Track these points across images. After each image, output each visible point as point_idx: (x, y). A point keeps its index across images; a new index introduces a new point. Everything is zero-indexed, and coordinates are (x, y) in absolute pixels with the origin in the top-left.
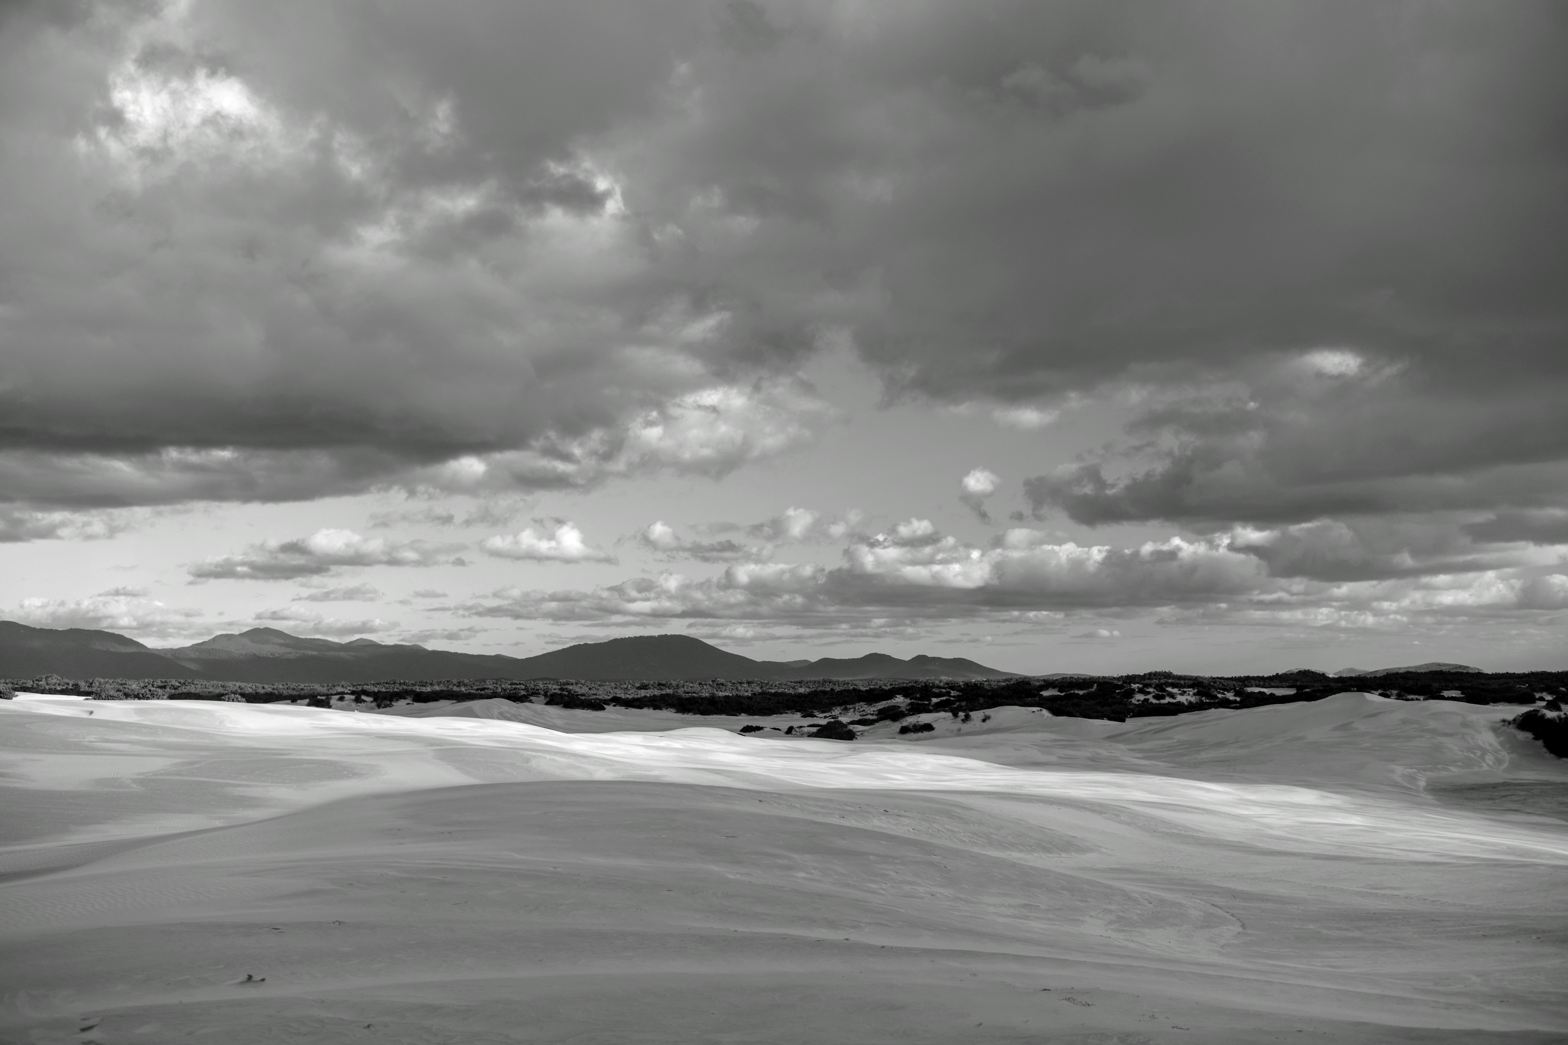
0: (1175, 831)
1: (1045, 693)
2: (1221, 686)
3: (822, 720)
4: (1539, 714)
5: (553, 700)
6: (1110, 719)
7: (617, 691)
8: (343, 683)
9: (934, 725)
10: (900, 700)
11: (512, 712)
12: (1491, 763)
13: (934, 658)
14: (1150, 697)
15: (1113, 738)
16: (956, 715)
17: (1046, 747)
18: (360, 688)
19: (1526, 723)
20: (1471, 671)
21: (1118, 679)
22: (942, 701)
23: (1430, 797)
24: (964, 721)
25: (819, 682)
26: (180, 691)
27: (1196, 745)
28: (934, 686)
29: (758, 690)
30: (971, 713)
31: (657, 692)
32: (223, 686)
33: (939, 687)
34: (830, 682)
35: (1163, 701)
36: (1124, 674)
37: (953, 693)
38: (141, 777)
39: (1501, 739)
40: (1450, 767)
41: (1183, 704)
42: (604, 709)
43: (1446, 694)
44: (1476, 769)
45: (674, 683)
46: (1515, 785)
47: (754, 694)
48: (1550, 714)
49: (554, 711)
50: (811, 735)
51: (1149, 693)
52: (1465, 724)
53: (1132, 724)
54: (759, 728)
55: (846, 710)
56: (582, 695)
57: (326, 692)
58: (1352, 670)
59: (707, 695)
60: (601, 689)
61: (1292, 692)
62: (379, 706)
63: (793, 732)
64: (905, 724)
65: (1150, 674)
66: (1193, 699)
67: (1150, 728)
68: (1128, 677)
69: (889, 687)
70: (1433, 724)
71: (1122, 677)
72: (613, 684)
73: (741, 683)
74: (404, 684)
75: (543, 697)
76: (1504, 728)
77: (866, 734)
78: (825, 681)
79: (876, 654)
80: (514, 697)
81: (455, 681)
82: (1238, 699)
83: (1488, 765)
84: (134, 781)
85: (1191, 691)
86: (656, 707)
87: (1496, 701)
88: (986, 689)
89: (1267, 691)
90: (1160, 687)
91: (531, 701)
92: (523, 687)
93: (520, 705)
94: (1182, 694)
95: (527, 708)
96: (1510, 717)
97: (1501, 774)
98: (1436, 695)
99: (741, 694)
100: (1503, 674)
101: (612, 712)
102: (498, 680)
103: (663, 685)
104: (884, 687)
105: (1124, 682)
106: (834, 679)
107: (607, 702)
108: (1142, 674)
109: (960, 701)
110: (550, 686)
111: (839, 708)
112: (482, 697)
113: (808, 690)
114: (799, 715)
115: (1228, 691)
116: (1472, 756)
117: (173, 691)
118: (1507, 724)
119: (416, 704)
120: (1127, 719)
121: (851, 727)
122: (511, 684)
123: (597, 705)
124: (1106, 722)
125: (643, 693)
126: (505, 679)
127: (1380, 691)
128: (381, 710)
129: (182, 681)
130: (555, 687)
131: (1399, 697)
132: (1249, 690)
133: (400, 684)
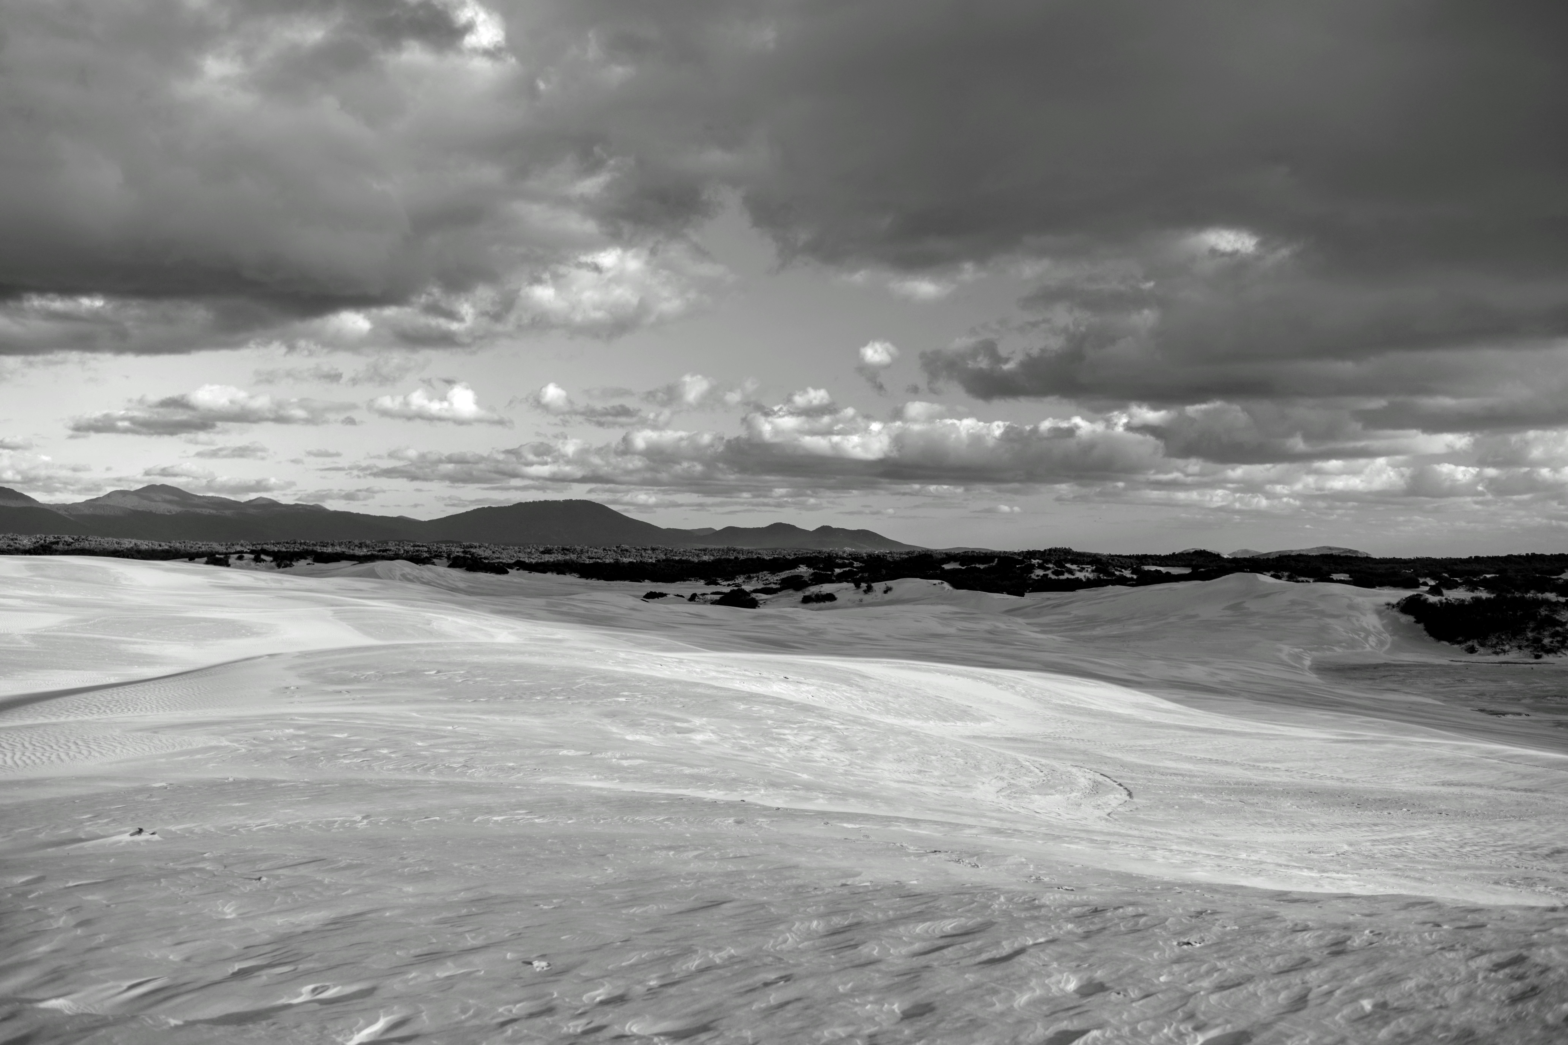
0: (1068, 703)
1: (947, 567)
2: (1119, 564)
3: (725, 588)
4: (1422, 598)
5: (456, 563)
6: (1009, 593)
7: (520, 555)
8: (242, 542)
9: (837, 595)
10: (803, 570)
11: (415, 573)
12: (1374, 644)
13: (839, 529)
14: (1049, 572)
15: (1011, 612)
16: (858, 586)
17: (946, 619)
18: (259, 547)
19: (1409, 607)
20: (1359, 555)
21: (1019, 554)
22: (844, 572)
23: (1315, 676)
24: (866, 592)
25: (723, 550)
26: (73, 547)
27: (1091, 621)
28: (837, 557)
29: (662, 557)
30: (873, 584)
31: (560, 557)
32: (118, 543)
33: (842, 558)
34: (734, 551)
35: (1061, 577)
36: (1025, 550)
37: (856, 564)
38: (33, 633)
39: (1385, 621)
40: (1335, 648)
41: (1081, 580)
42: (507, 572)
43: (1335, 576)
44: (1359, 650)
45: (578, 548)
46: (1395, 666)
47: (658, 561)
48: (1433, 599)
49: (458, 575)
50: (714, 603)
51: (1049, 569)
52: (1351, 607)
53: (1030, 598)
54: (662, 595)
55: (750, 578)
56: (485, 558)
57: (225, 551)
58: (1247, 551)
59: (612, 561)
60: (505, 552)
61: (1187, 571)
62: (279, 566)
63: (697, 599)
64: (807, 593)
65: (1050, 550)
66: (1091, 576)
67: (1049, 602)
68: (1029, 552)
69: (793, 557)
70: (1321, 606)
71: (1022, 552)
72: (516, 548)
73: (645, 550)
74: (305, 544)
75: (445, 560)
76: (1387, 611)
77: (769, 602)
78: (729, 550)
79: (781, 524)
80: (417, 559)
81: (357, 542)
82: (1135, 577)
83: (1371, 646)
84: (25, 636)
85: (1090, 568)
86: (559, 572)
87: (1382, 584)
88: (889, 561)
89: (1163, 570)
90: (1060, 563)
91: (433, 564)
92: (426, 549)
93: (423, 567)
94: (1080, 571)
95: (429, 570)
96: (1394, 601)
97: (1383, 656)
98: (1325, 578)
99: (645, 560)
100: (1390, 559)
101: (515, 577)
102: (400, 542)
103: (568, 550)
104: (788, 557)
105: (1025, 557)
106: (739, 547)
107: (511, 566)
108: (1042, 550)
109: (862, 572)
110: (453, 549)
111: (742, 577)
112: (384, 558)
113: (712, 558)
114: (702, 582)
115: (1126, 569)
116: (1356, 637)
117: (66, 547)
118: (1391, 607)
119: (316, 564)
120: (1026, 594)
121: (754, 595)
122: (414, 546)
123: (500, 569)
124: (1005, 596)
125: (547, 558)
126: (408, 541)
127: (1272, 573)
128: (281, 570)
129: (76, 537)
130: (458, 549)
131: (1290, 578)
132: (1146, 568)
133: (301, 544)
